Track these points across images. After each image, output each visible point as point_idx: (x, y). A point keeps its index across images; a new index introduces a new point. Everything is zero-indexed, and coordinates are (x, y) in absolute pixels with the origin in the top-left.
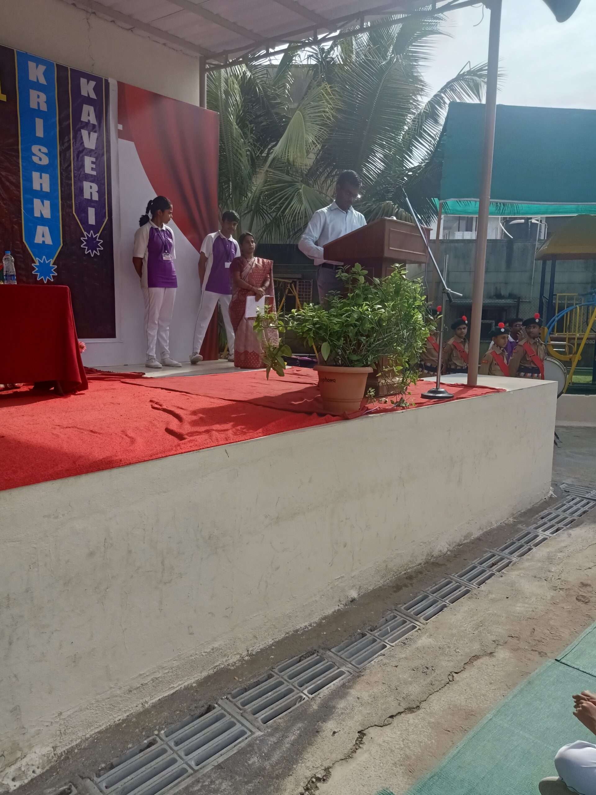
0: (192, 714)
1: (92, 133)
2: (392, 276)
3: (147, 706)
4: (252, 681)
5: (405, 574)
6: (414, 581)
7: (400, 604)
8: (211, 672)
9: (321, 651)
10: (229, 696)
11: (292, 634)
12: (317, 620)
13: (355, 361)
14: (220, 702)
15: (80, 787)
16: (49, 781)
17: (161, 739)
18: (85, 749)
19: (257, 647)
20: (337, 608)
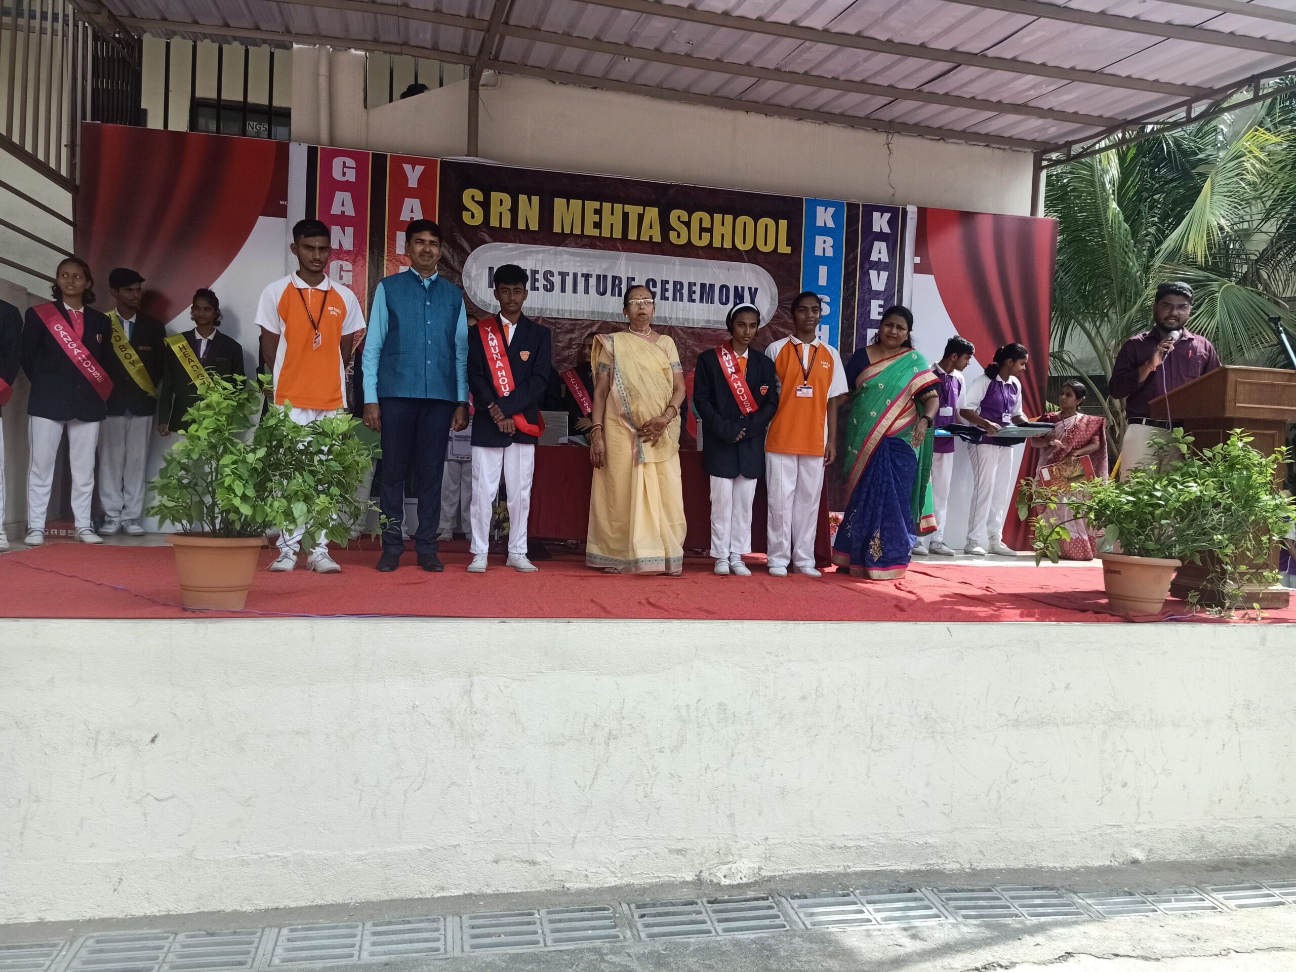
0: (891, 888)
1: (882, 273)
2: (1227, 444)
3: (848, 870)
4: (965, 887)
5: (1239, 858)
6: (1248, 869)
7: (1206, 883)
8: (923, 868)
9: (1063, 891)
10: (935, 890)
11: (1033, 869)
12: (1074, 866)
13: (1153, 550)
14: (923, 889)
15: (776, 899)
16: (752, 889)
17: (855, 896)
18: (785, 880)
19: (983, 866)
20: (1108, 863)
